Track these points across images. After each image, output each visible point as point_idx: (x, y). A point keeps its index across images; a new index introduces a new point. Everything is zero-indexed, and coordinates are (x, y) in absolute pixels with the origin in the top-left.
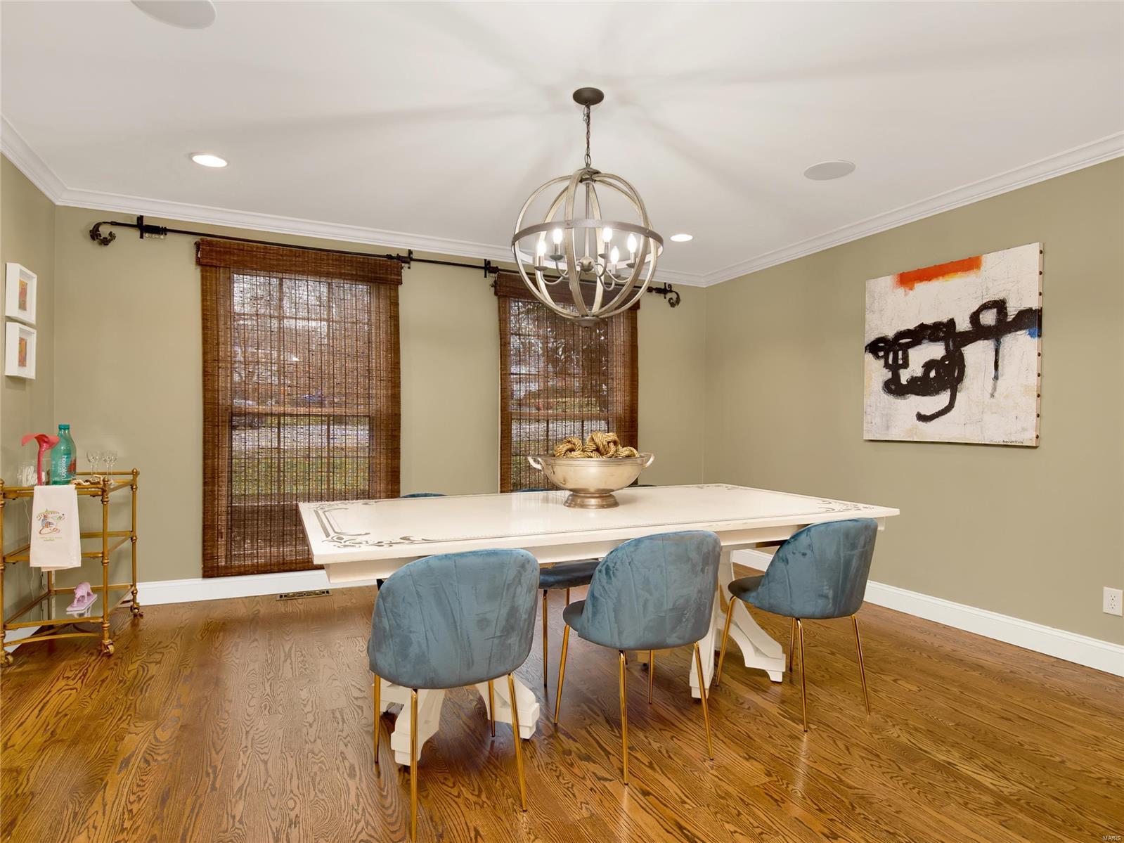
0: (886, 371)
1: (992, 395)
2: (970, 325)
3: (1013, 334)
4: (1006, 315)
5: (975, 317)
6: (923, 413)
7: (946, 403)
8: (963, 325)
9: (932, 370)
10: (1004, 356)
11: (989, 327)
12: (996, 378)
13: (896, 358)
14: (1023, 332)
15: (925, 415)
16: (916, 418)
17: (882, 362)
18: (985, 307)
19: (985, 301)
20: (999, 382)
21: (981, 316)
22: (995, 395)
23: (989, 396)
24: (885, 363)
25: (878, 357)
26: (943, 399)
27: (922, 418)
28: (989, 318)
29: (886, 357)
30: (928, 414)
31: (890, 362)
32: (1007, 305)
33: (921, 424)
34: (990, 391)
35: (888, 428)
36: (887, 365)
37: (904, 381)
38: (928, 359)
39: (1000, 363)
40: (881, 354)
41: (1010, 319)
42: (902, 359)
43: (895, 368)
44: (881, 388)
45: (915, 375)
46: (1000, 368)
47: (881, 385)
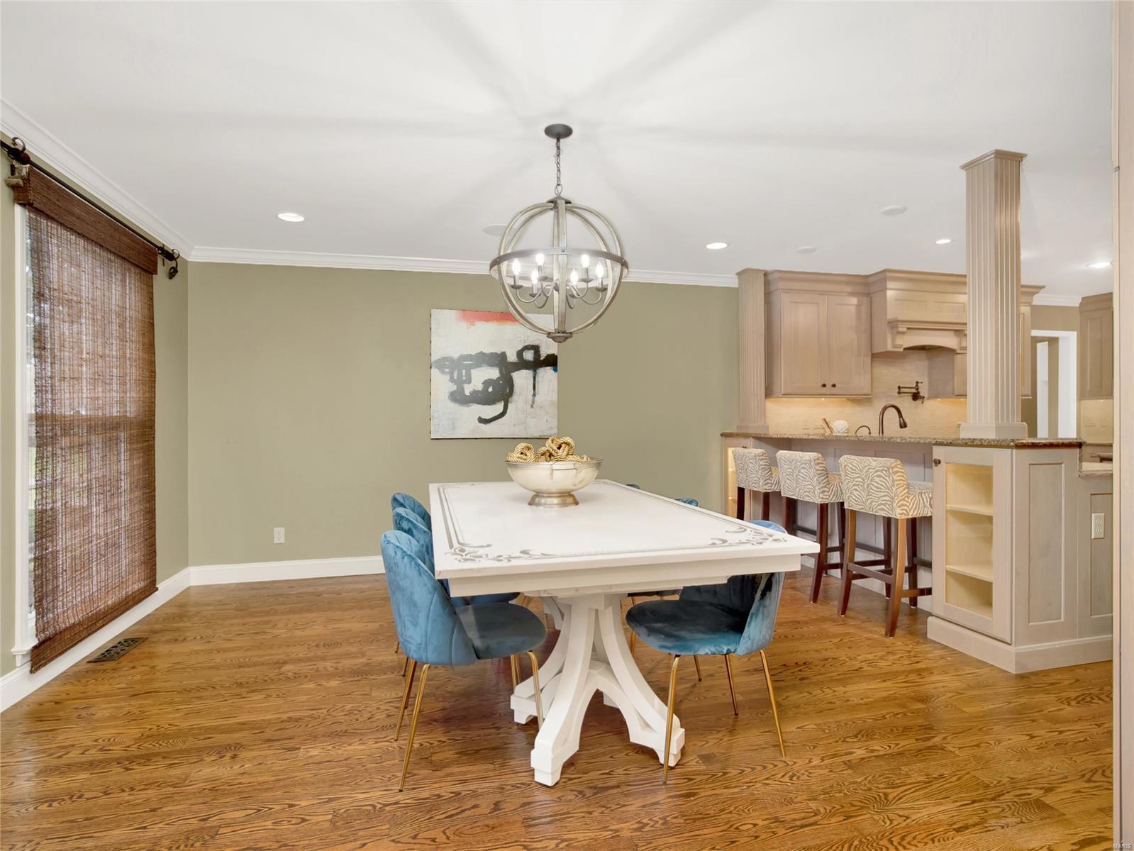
0: (451, 384)
1: (532, 406)
2: (516, 359)
3: (544, 368)
4: (540, 356)
5: (520, 354)
6: (483, 417)
7: (501, 410)
8: (512, 357)
9: (490, 386)
10: (538, 382)
11: (529, 362)
12: (534, 395)
13: (460, 375)
14: (549, 368)
15: (485, 419)
16: (477, 421)
17: (448, 377)
18: (527, 348)
19: (526, 344)
20: (537, 398)
21: (524, 354)
22: (534, 406)
23: (530, 406)
24: (451, 378)
25: (443, 373)
26: (499, 408)
27: (482, 421)
28: (529, 356)
29: (452, 374)
30: (488, 418)
31: (455, 378)
32: (540, 349)
33: (482, 425)
34: (531, 403)
35: (454, 428)
36: (452, 380)
37: (467, 393)
38: (486, 378)
39: (536, 386)
40: (447, 370)
41: (542, 358)
42: (466, 376)
43: (460, 383)
44: (447, 398)
45: (476, 389)
46: (536, 389)
47: (447, 395)
